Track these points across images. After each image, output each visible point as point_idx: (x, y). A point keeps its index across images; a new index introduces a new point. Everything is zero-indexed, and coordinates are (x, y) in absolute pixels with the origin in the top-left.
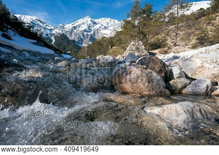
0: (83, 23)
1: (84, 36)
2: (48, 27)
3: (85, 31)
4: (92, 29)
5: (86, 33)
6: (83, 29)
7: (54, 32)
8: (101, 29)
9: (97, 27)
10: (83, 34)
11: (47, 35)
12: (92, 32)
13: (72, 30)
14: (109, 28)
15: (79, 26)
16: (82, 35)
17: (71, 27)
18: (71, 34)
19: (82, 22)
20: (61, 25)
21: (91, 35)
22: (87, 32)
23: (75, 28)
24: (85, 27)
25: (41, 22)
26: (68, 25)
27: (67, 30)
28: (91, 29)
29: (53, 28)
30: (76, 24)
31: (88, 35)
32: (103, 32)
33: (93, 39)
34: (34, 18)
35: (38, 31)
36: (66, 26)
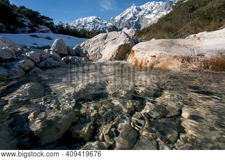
0: (130, 13)
1: (130, 24)
2: (103, 23)
3: (131, 19)
4: (137, 16)
5: (131, 21)
6: (129, 18)
7: (107, 25)
8: (145, 14)
9: (141, 13)
10: (129, 22)
11: (103, 29)
12: (137, 19)
13: (120, 21)
14: (153, 12)
15: (126, 15)
16: (128, 24)
17: (120, 18)
18: (120, 25)
19: (128, 12)
20: (112, 18)
21: (136, 22)
22: (133, 19)
23: (122, 18)
24: (131, 15)
25: (99, 19)
27: (116, 21)
28: (136, 17)
29: (106, 22)
30: (124, 15)
31: (133, 23)
32: (147, 17)
33: (138, 26)
34: (94, 17)
35: (97, 26)
36: (116, 18)
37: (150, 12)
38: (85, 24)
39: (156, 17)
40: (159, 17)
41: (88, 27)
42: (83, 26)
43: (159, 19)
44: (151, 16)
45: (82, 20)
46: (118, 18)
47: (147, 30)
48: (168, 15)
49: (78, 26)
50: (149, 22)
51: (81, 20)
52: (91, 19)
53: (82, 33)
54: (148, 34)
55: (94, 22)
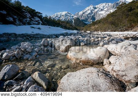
0: (88, 10)
2: (72, 16)
4: (93, 12)
5: (89, 15)
6: (88, 13)
7: (74, 17)
8: (99, 11)
9: (96, 10)
11: (71, 19)
12: (93, 14)
13: (82, 15)
16: (87, 17)
18: (81, 17)
19: (88, 9)
20: (77, 13)
21: (92, 16)
23: (84, 13)
25: (69, 13)
26: (81, 12)
27: (79, 15)
30: (85, 11)
31: (90, 16)
32: (100, 13)
33: (93, 18)
34: (66, 12)
35: (68, 18)
36: (80, 13)
37: (102, 10)
39: (107, 13)
40: (109, 13)
41: (62, 18)
42: (59, 17)
44: (103, 12)
45: (59, 14)
48: (113, 13)
49: (56, 17)
50: (101, 16)
52: (64, 13)
53: (58, 22)
55: (66, 15)
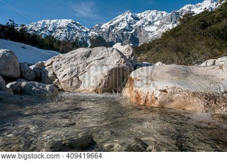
0: (123, 21)
1: (123, 36)
2: (84, 30)
3: (125, 30)
4: (133, 26)
5: (125, 32)
6: (122, 28)
7: (90, 35)
8: (144, 26)
9: (139, 23)
10: (122, 34)
11: (82, 38)
12: (134, 31)
13: (110, 30)
14: (155, 23)
15: (118, 24)
16: (120, 36)
17: (109, 26)
18: (108, 36)
19: (121, 19)
20: (97, 25)
21: (132, 34)
22: (127, 30)
23: (113, 27)
24: (124, 25)
26: (105, 24)
27: (103, 30)
28: (131, 27)
29: (88, 30)
30: (114, 22)
31: (128, 35)
32: (147, 29)
33: (134, 40)
34: (70, 21)
35: (74, 35)
36: (103, 26)
37: (150, 24)
38: (54, 29)
39: (160, 30)
40: (164, 31)
41: (58, 34)
42: (50, 32)
43: (163, 33)
44: (152, 28)
45: (50, 23)
46: (106, 26)
47: (149, 47)
48: (174, 30)
49: (41, 30)
50: (150, 36)
51: (47, 22)
52: (64, 22)
53: (47, 41)
54: (149, 53)
55: (69, 28)
